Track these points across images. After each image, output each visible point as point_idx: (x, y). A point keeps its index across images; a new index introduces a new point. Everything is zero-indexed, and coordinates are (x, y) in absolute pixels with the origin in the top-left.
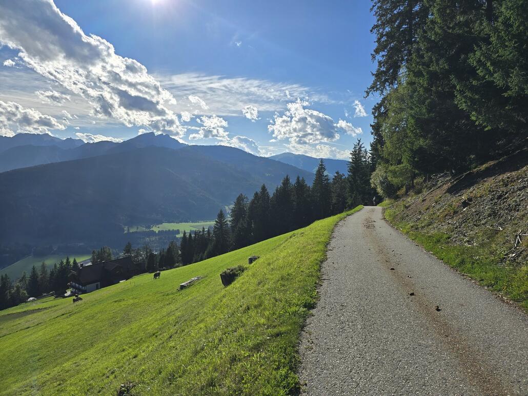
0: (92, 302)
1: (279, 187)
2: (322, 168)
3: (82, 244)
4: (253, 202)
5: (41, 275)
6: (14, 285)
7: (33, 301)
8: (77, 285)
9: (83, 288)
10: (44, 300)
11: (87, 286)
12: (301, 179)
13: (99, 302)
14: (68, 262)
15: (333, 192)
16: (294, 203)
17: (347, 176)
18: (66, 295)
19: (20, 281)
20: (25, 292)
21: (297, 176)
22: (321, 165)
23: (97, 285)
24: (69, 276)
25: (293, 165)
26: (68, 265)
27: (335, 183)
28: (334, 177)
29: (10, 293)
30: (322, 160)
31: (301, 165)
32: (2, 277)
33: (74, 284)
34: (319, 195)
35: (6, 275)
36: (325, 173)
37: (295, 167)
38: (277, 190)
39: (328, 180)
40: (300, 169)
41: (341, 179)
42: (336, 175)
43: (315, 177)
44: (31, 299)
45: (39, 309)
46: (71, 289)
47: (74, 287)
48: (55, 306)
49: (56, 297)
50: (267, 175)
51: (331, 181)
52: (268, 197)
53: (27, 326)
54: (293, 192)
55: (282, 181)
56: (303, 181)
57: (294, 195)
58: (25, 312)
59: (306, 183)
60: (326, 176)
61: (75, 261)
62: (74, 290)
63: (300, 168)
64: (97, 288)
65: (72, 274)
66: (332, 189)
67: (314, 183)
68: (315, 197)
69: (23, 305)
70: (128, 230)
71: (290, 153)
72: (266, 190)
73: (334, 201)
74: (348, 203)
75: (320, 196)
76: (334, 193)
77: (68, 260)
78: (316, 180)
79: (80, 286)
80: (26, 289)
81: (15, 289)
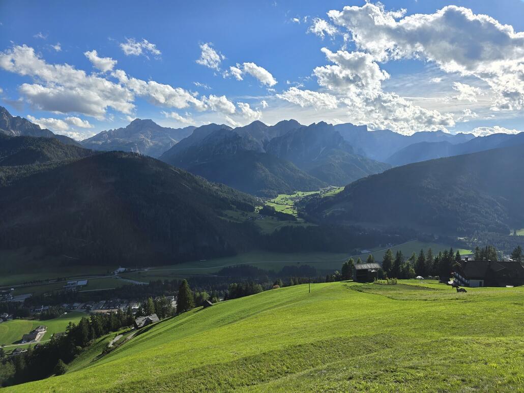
0: (486, 297)
3: (462, 239)
5: (428, 259)
6: (406, 262)
7: (421, 279)
8: (460, 277)
9: (466, 281)
10: (430, 281)
11: (471, 280)
13: (495, 299)
14: (451, 253)
18: (449, 283)
19: (410, 260)
20: (413, 270)
23: (481, 283)
24: (453, 266)
26: (452, 256)
29: (402, 267)
32: (398, 252)
33: (457, 274)
35: (400, 252)
44: (419, 277)
45: (428, 288)
46: (454, 279)
47: (457, 278)
48: (442, 290)
49: (441, 282)
53: (425, 299)
58: (416, 286)
61: (458, 253)
62: (457, 281)
64: (480, 286)
65: (457, 265)
69: (413, 280)
70: (515, 233)
77: (451, 250)
79: (464, 279)
80: (415, 268)
81: (406, 265)
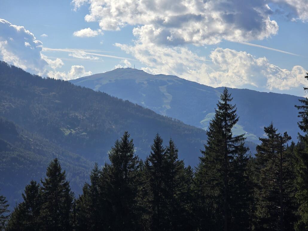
1: (101, 167)
2: (226, 115)
4: (21, 213)
12: (165, 145)
15: (256, 185)
16: (146, 217)
17: (296, 141)
21: (154, 137)
22: (224, 107)
25: (143, 104)
27: (262, 161)
28: (260, 143)
30: (226, 93)
31: (169, 107)
34: (217, 193)
36: (236, 131)
37: (149, 112)
38: (94, 178)
39: (242, 149)
40: (162, 117)
41: (280, 147)
42: (265, 136)
43: (205, 141)
50: (67, 132)
51: (252, 153)
52: (68, 199)
54: (141, 184)
55: (110, 152)
56: (172, 150)
57: (145, 194)
59: (180, 158)
60: (237, 139)
63: (164, 114)
66: (255, 180)
67: (203, 160)
68: (207, 201)
71: (135, 70)
72: (62, 177)
73: (260, 213)
74: (299, 217)
75: (219, 196)
76: (260, 188)
78: (209, 149)
